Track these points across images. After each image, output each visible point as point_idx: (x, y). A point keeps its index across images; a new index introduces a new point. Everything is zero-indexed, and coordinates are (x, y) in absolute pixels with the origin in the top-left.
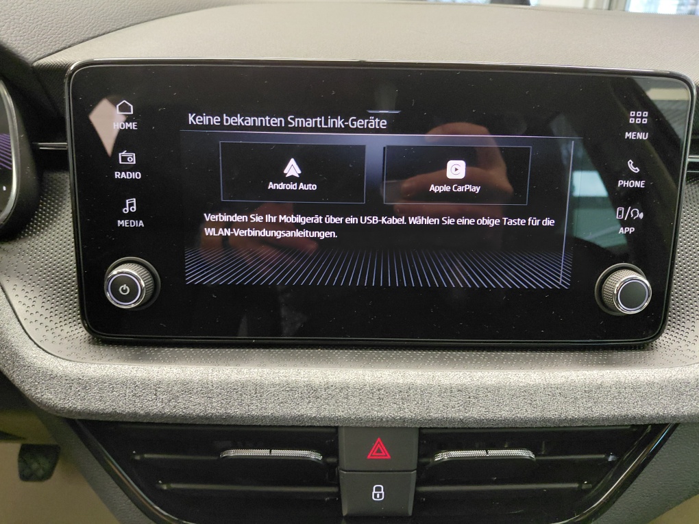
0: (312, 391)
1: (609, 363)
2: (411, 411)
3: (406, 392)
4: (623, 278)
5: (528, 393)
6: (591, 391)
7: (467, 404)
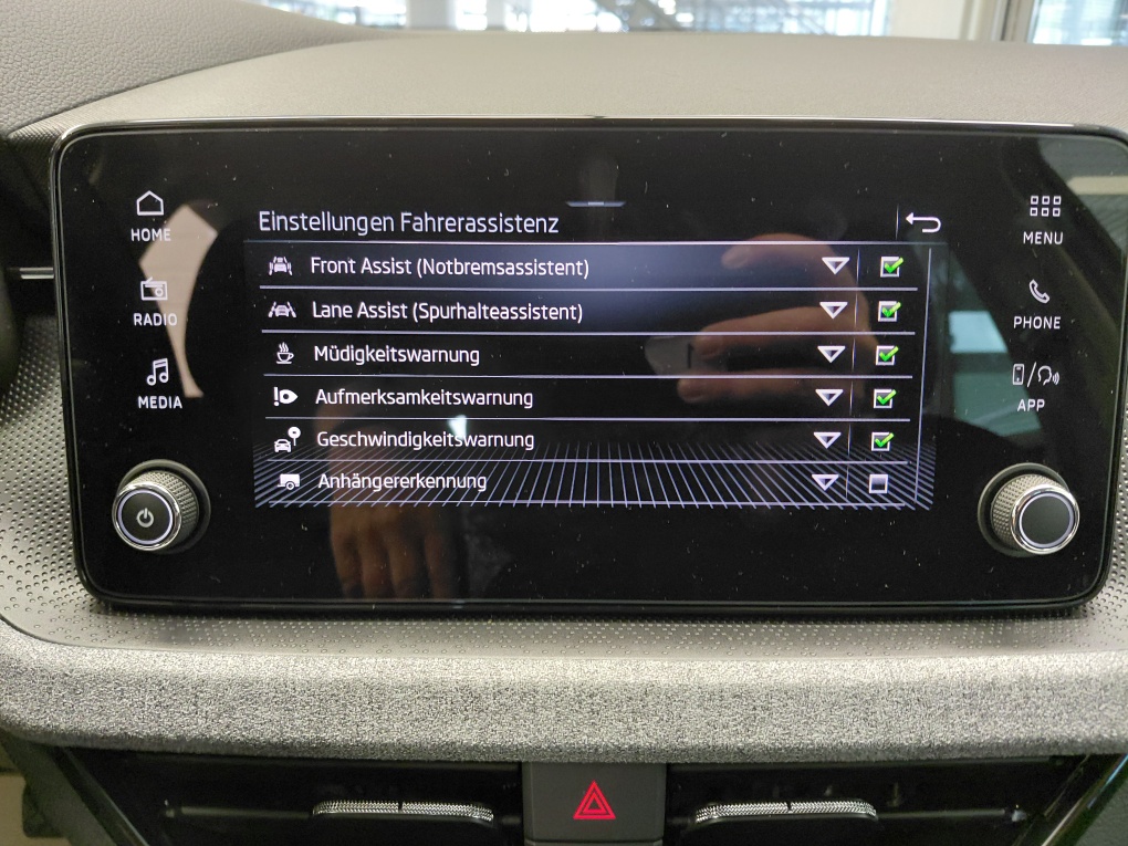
0: (471, 699)
1: (1008, 644)
2: (648, 735)
3: (641, 699)
4: (1028, 489)
5: (862, 699)
6: (976, 695)
7: (749, 721)
